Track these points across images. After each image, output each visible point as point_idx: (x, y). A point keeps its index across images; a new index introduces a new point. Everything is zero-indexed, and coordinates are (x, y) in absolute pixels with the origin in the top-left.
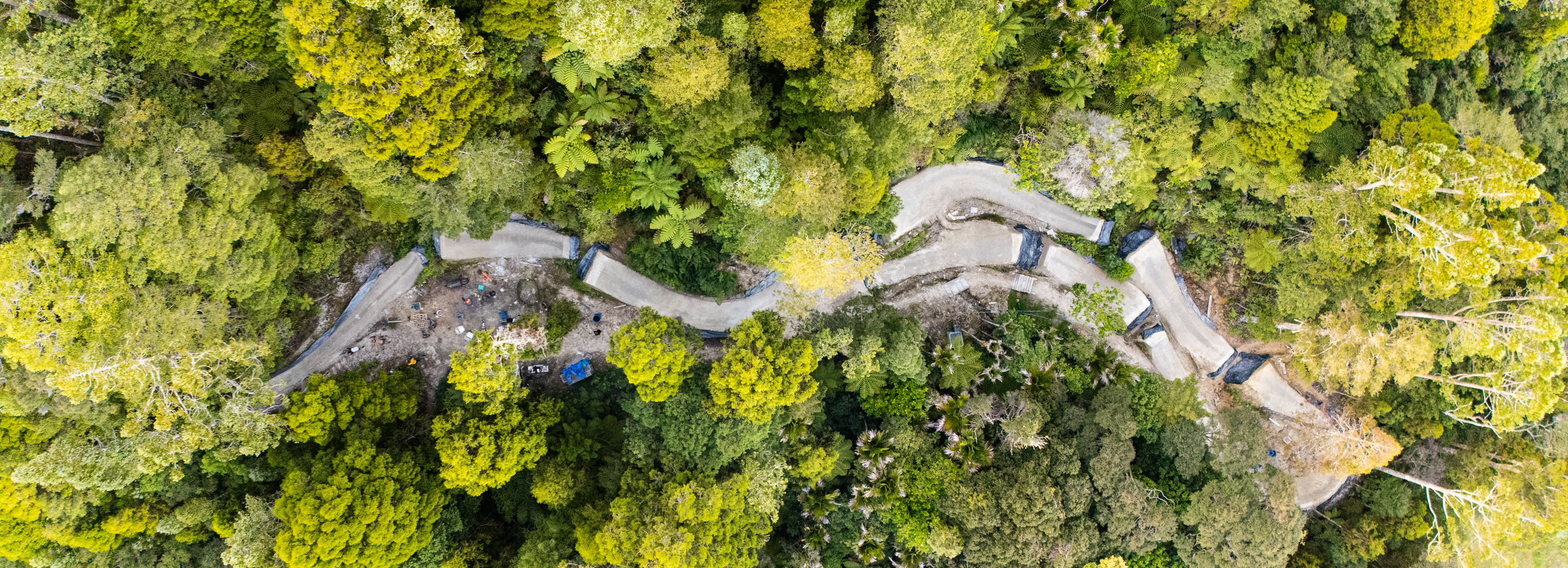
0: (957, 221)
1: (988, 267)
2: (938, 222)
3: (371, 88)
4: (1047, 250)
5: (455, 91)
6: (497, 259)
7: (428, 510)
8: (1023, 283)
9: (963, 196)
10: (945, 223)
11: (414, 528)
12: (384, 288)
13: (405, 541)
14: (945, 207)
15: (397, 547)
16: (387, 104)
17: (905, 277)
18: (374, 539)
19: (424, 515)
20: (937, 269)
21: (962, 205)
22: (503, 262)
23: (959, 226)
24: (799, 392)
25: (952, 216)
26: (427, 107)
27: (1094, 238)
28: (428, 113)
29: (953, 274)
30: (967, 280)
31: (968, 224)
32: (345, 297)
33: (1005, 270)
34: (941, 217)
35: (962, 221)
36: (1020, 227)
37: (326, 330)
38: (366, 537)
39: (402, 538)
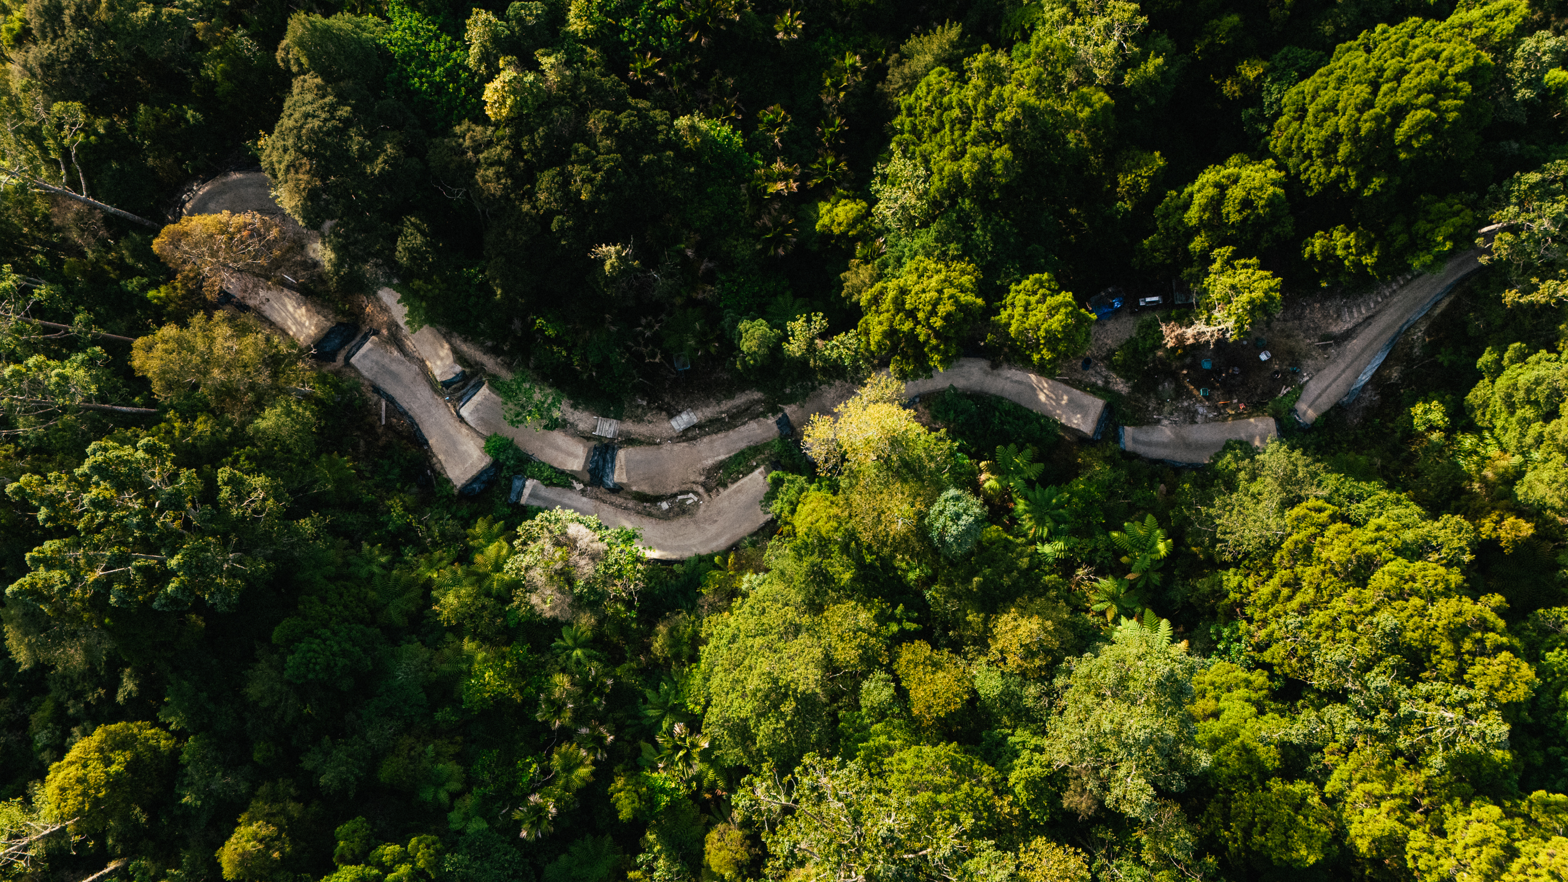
0: (687, 492)
1: (649, 444)
2: (708, 490)
3: (1410, 595)
4: (584, 466)
5: (1299, 598)
6: (1207, 420)
7: (1291, 131)
8: (608, 428)
9: (682, 520)
10: (701, 490)
11: (1311, 109)
12: (1340, 381)
13: (1322, 93)
14: (702, 508)
15: (1332, 85)
16: (1387, 577)
17: (742, 428)
18: (1363, 91)
19: (1295, 125)
20: (706, 439)
21: (682, 511)
22: (1199, 419)
23: (684, 487)
24: (881, 293)
25: (692, 498)
26: (1334, 579)
27: (530, 483)
28: (1332, 570)
29: (687, 436)
30: (672, 428)
31: (675, 490)
32: (1391, 367)
33: (630, 441)
34: (705, 496)
35: (682, 493)
36: (617, 489)
37: (1414, 326)
38: (1375, 93)
39: (1325, 98)
